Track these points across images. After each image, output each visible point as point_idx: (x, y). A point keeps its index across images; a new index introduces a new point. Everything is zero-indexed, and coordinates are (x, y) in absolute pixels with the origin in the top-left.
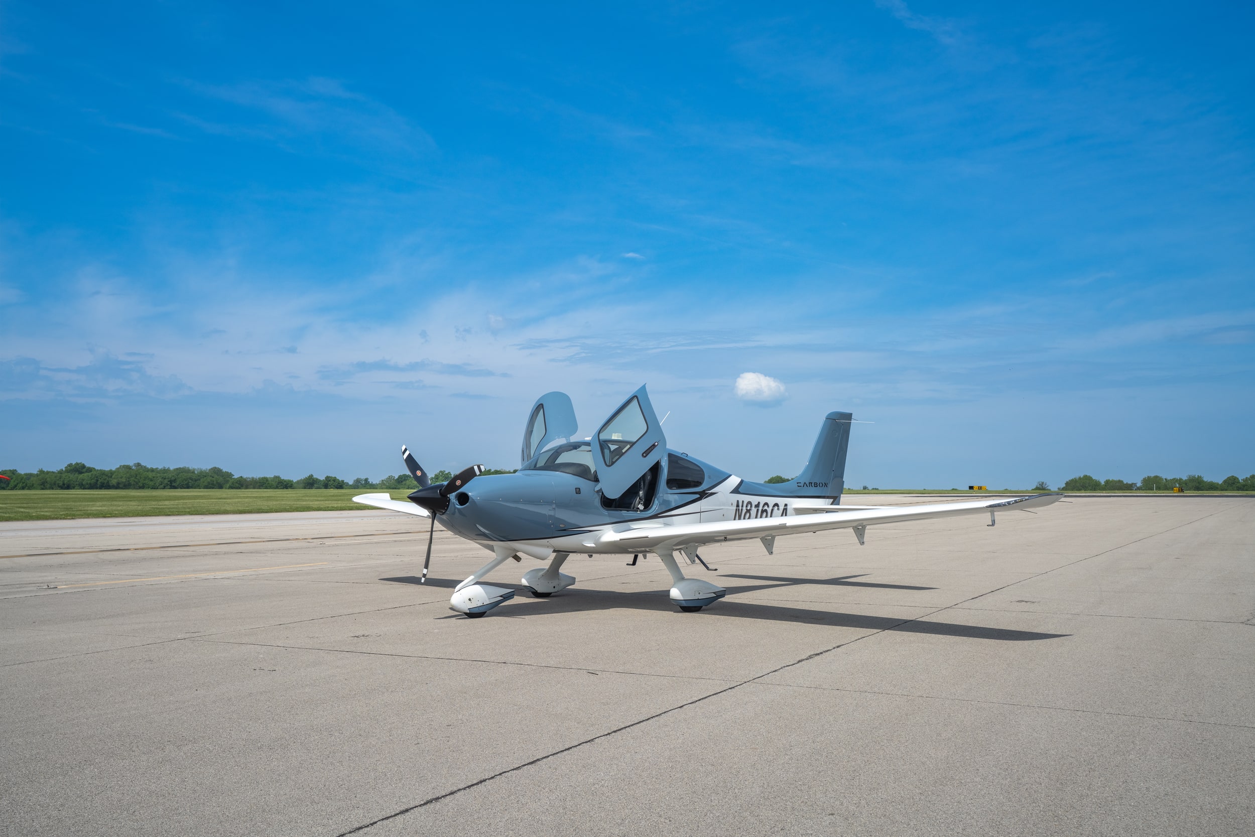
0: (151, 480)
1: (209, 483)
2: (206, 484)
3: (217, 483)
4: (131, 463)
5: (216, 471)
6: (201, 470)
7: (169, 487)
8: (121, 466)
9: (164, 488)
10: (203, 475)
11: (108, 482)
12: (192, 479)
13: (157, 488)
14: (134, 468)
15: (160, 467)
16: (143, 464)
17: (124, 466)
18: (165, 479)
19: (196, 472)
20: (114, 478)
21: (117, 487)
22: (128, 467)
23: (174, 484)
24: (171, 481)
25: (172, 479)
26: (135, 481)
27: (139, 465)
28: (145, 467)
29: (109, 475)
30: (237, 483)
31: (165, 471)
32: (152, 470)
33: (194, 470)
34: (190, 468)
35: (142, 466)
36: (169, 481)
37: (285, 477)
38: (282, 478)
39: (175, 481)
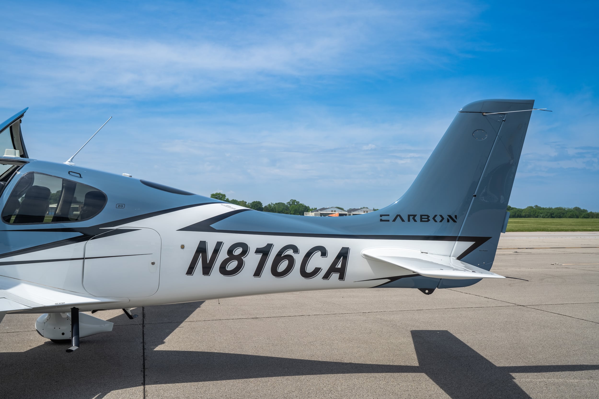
0: (541, 214)
1: (571, 215)
2: (569, 215)
3: (576, 215)
4: (533, 205)
5: (577, 209)
6: (569, 208)
7: (550, 217)
8: (528, 207)
9: (548, 217)
10: (570, 211)
11: (520, 214)
12: (562, 213)
13: (545, 218)
14: (534, 208)
15: (548, 207)
16: (539, 206)
17: (529, 207)
18: (548, 213)
19: (566, 210)
20: (523, 213)
21: (525, 217)
22: (532, 207)
23: (553, 215)
24: (551, 214)
25: (552, 213)
26: (533, 214)
27: (536, 206)
28: (540, 207)
29: (521, 211)
30: (587, 215)
31: (550, 209)
32: (543, 209)
33: (565, 208)
34: (563, 208)
35: (538, 207)
36: (550, 214)
39: (553, 214)
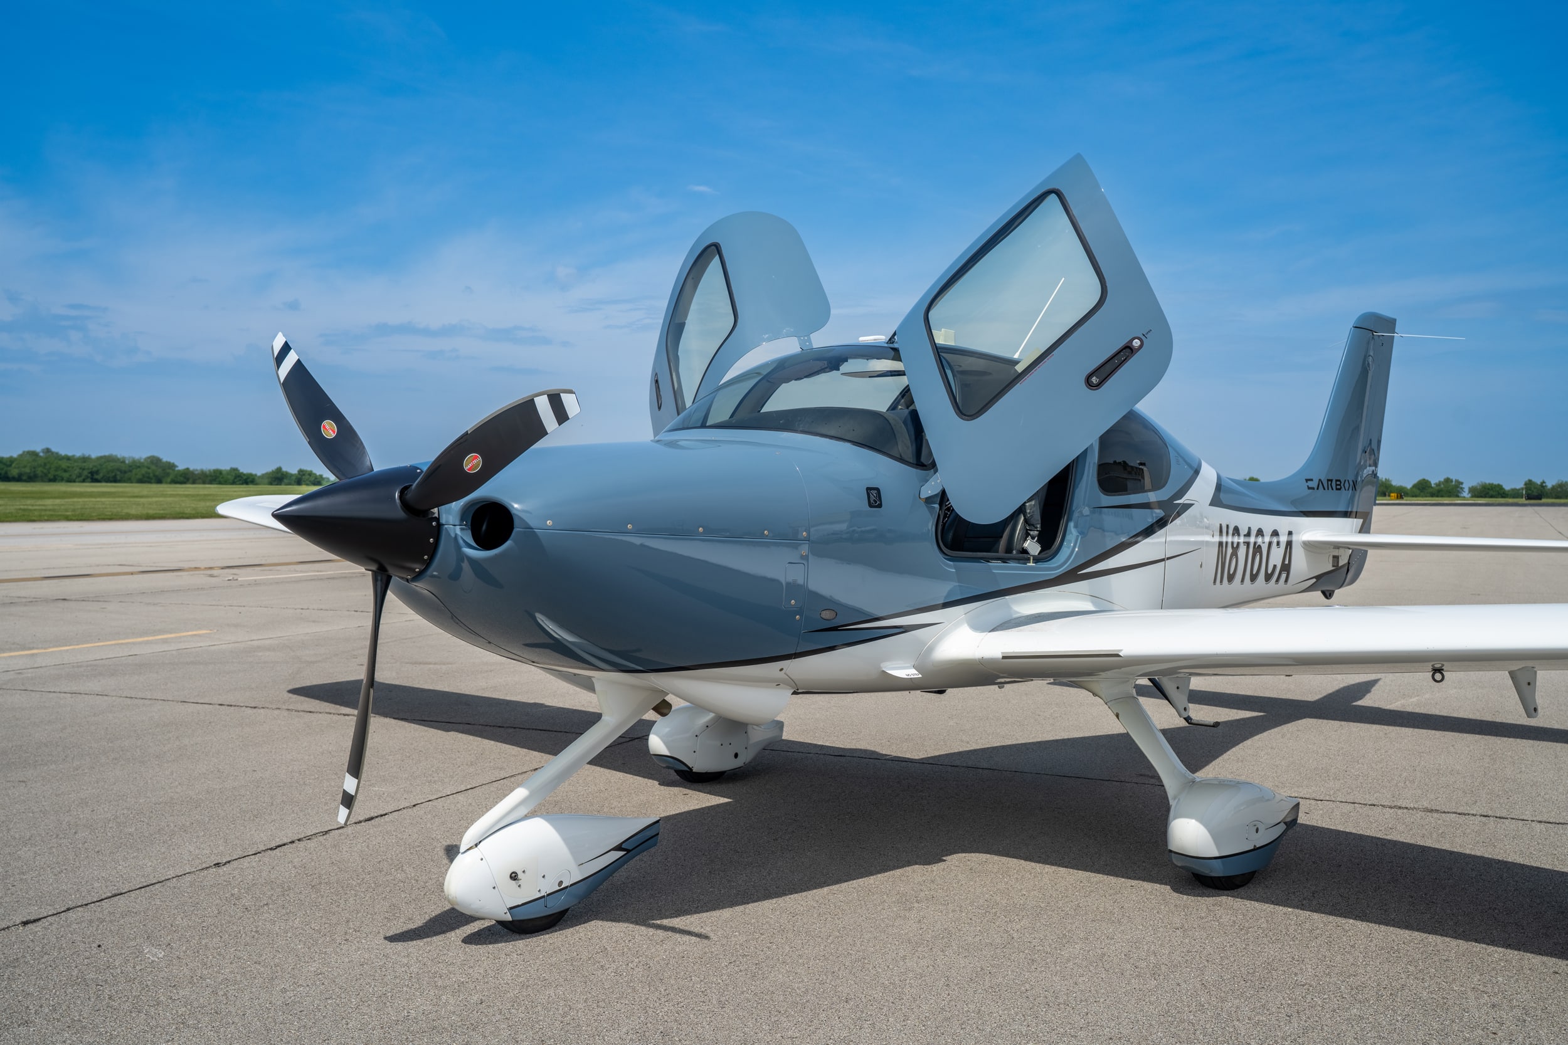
0: (65, 471)
1: (143, 475)
2: (139, 476)
3: (154, 476)
4: (38, 448)
5: (155, 461)
6: (133, 458)
7: (89, 480)
8: (24, 452)
9: (84, 481)
10: (136, 465)
11: (6, 473)
12: (121, 471)
13: (74, 481)
14: (41, 454)
15: (78, 454)
16: (54, 449)
17: (28, 452)
18: (84, 469)
19: (127, 462)
20: (15, 468)
21: (19, 479)
22: (34, 454)
23: (96, 477)
24: (92, 473)
25: (95, 469)
26: (42, 472)
27: (48, 451)
28: (57, 453)
29: (8, 463)
30: (181, 476)
31: (85, 459)
32: (68, 458)
33: (124, 458)
34: (119, 456)
35: (53, 453)
36: (89, 473)
37: (245, 469)
38: (241, 471)
39: (97, 472)
